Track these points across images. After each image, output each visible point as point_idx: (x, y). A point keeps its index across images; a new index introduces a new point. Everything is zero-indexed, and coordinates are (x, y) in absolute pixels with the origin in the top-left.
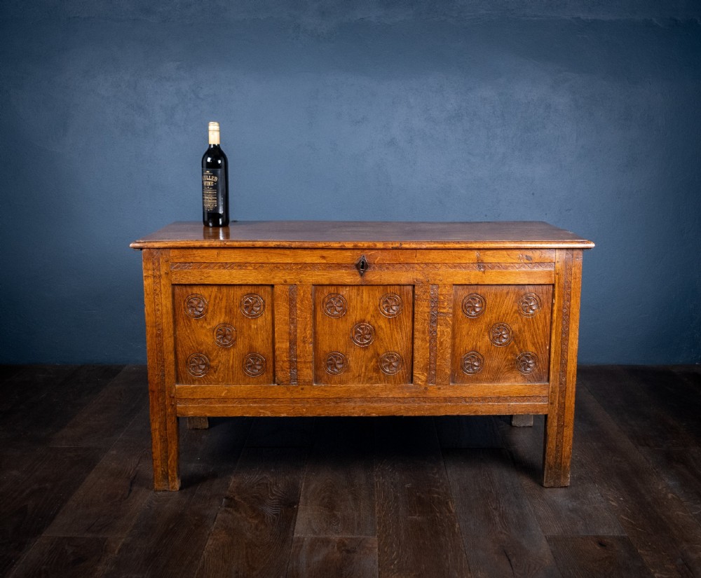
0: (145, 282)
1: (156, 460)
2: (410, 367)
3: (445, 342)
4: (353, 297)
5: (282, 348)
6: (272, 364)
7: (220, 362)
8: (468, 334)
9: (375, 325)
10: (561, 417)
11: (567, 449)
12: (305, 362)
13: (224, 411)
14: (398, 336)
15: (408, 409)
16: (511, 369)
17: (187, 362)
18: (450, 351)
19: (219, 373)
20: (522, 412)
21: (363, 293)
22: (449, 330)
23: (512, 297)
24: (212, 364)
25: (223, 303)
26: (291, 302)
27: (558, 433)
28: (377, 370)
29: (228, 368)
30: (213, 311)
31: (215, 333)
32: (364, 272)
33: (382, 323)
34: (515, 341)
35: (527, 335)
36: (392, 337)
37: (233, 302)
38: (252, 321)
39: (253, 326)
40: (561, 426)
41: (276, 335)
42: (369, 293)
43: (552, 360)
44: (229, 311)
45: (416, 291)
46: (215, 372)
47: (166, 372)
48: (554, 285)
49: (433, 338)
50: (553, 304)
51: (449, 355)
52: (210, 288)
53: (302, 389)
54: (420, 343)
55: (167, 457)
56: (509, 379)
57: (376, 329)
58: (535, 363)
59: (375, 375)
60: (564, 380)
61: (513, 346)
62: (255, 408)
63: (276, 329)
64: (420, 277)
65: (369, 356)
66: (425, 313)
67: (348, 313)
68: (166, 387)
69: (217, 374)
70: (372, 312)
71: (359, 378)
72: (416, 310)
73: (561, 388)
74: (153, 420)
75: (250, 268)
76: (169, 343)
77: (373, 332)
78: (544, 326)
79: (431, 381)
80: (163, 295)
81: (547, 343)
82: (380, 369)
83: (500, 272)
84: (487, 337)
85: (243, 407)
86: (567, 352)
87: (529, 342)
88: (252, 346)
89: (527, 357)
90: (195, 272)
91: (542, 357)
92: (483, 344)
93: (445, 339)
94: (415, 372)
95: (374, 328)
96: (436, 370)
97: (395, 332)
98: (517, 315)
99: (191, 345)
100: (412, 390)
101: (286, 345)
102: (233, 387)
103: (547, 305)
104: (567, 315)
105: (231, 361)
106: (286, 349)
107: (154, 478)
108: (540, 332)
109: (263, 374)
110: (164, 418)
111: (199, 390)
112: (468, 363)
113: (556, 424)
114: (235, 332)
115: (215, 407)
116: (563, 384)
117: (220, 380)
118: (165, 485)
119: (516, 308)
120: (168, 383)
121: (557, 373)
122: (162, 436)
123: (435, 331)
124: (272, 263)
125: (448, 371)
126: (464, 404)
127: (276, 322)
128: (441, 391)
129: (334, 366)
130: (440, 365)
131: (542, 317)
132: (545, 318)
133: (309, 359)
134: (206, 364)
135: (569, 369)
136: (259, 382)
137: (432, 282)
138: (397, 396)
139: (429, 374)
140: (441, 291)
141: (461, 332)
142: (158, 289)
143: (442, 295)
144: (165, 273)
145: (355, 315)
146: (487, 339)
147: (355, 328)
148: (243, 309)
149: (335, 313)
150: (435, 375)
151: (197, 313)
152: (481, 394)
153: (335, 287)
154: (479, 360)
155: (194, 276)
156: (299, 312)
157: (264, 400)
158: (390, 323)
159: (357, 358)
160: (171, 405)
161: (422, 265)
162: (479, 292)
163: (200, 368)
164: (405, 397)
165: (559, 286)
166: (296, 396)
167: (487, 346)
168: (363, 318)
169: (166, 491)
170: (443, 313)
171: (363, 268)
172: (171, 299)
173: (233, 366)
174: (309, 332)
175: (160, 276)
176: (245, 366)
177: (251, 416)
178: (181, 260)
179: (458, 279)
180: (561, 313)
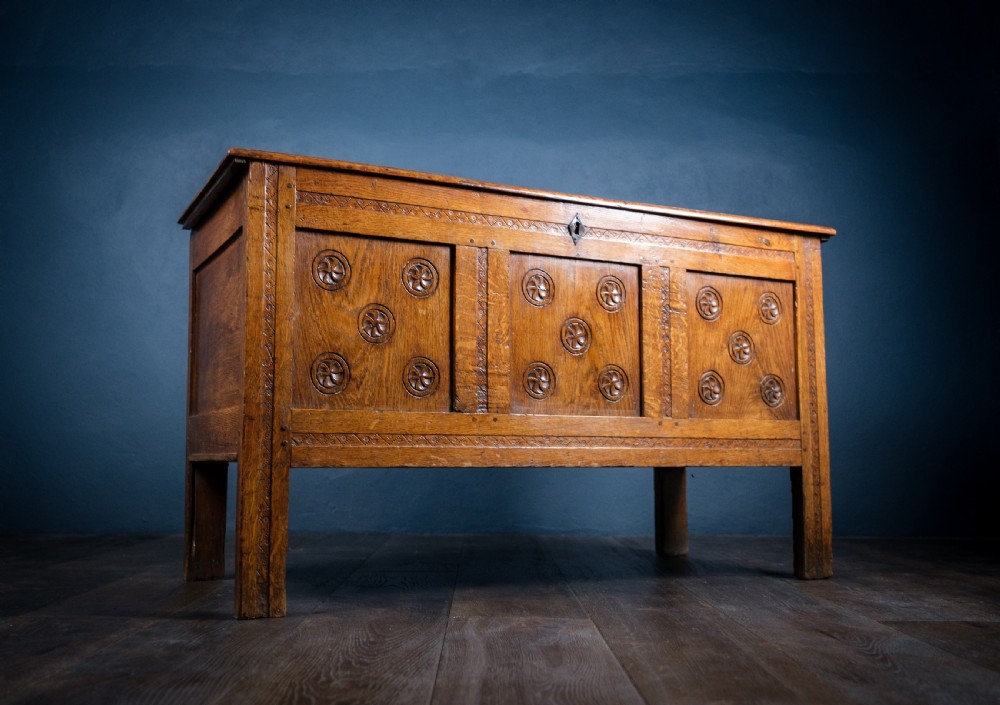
0: (250, 218)
1: (248, 554)
2: (637, 390)
3: (680, 354)
4: (562, 276)
5: (465, 349)
6: (448, 376)
7: (366, 370)
8: (704, 344)
9: (592, 322)
11: (827, 519)
12: (499, 375)
13: (373, 457)
14: (621, 342)
15: (640, 457)
16: (755, 401)
17: (311, 368)
18: (686, 367)
19: (365, 389)
20: (774, 462)
21: (575, 272)
22: (684, 334)
23: (751, 296)
24: (355, 373)
25: (376, 271)
27: (815, 494)
28: (594, 394)
29: (381, 381)
30: (360, 282)
31: (360, 320)
32: (579, 239)
34: (758, 358)
35: (770, 351)
36: (613, 342)
37: (391, 268)
38: (420, 304)
39: (420, 311)
41: (457, 327)
42: (583, 273)
43: (800, 386)
44: (384, 285)
45: (643, 275)
46: (358, 388)
47: (277, 383)
48: (794, 283)
49: (668, 347)
50: (795, 309)
51: (685, 374)
52: (357, 242)
53: (495, 420)
54: (650, 350)
55: (269, 549)
56: (754, 413)
57: (593, 330)
58: (781, 391)
59: (593, 401)
60: (815, 415)
61: (755, 366)
62: (423, 451)
63: (457, 317)
64: (647, 254)
65: (585, 372)
66: (655, 307)
67: (556, 301)
68: (276, 409)
69: (361, 391)
70: (587, 303)
71: (571, 405)
72: (644, 301)
73: (813, 427)
74: (247, 475)
75: (421, 214)
76: (288, 329)
77: (588, 333)
78: (787, 339)
79: (666, 412)
80: (279, 244)
81: (792, 363)
82: (601, 390)
83: (738, 258)
84: (727, 350)
85: (405, 450)
86: (815, 377)
87: (772, 360)
88: (418, 346)
89: (771, 382)
90: (336, 210)
91: (789, 383)
92: (722, 361)
93: (680, 347)
94: (646, 397)
95: (589, 326)
96: (671, 395)
97: (618, 336)
98: (757, 321)
99: (320, 337)
100: (643, 425)
101: (472, 345)
102: (389, 414)
103: (788, 310)
104: (811, 325)
105: (385, 369)
106: (472, 351)
107: (241, 593)
108: (784, 346)
109: (434, 393)
110: (268, 470)
111: (331, 418)
112: (707, 388)
113: (811, 480)
114: (391, 319)
115: (358, 450)
116: (814, 422)
117: (366, 402)
118: (263, 605)
119: (755, 311)
120: (279, 403)
121: (807, 406)
122: (261, 506)
123: (668, 336)
124: (455, 211)
125: (685, 396)
126: (707, 448)
127: (458, 305)
128: (679, 428)
129: (537, 384)
130: (676, 388)
131: (784, 326)
132: (787, 328)
133: (506, 369)
134: (342, 374)
135: (819, 400)
136: (427, 408)
137: (661, 263)
138: (624, 434)
139: (663, 401)
140: (673, 277)
141: (697, 340)
142: (273, 233)
143: (674, 282)
144: (287, 207)
145: (565, 306)
146: (726, 352)
147: (565, 325)
148: (406, 281)
149: (539, 300)
150: (671, 403)
151: (333, 283)
152: (726, 434)
153: (539, 258)
154: (719, 384)
155: (334, 218)
156: (491, 291)
157: (438, 438)
158: (610, 320)
159: (569, 373)
160: (283, 444)
161: (649, 237)
162: (714, 285)
163: (332, 380)
164: (635, 435)
165: (800, 285)
166: (486, 430)
167: (727, 364)
168: (575, 311)
169: (262, 616)
170: (675, 309)
171: (577, 232)
172: (292, 252)
173: (387, 378)
174: (504, 326)
175: (276, 212)
176: (406, 379)
177: (417, 465)
178: (315, 189)
179: (691, 262)
180: (805, 322)
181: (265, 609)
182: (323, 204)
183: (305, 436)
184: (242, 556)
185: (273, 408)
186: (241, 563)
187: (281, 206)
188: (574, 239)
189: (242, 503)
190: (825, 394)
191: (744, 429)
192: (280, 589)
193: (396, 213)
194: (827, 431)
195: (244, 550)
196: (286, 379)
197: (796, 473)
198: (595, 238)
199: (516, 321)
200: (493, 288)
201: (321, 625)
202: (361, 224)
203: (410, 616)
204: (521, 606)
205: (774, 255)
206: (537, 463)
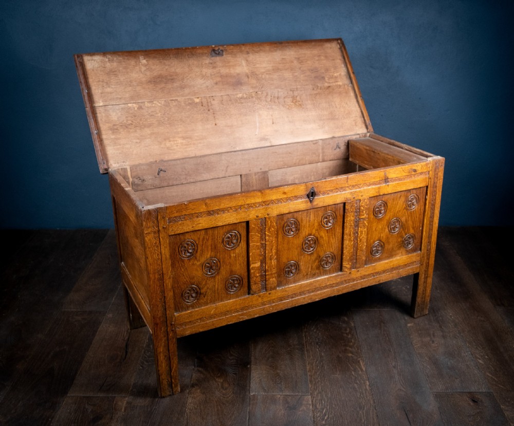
0: (146, 238)
1: (162, 375)
2: (340, 261)
3: (363, 239)
4: (304, 219)
5: (255, 267)
6: (247, 280)
7: (208, 288)
8: (376, 230)
9: (318, 236)
10: (426, 271)
11: (428, 291)
12: (271, 274)
13: (213, 325)
14: (333, 241)
15: (338, 291)
16: (399, 248)
17: (182, 294)
18: (365, 244)
19: (208, 296)
20: (405, 274)
21: (310, 215)
22: (366, 229)
23: (403, 199)
24: (202, 291)
25: (210, 242)
26: (262, 231)
27: (424, 282)
28: (318, 268)
29: (215, 291)
30: (202, 250)
31: (204, 267)
32: (313, 199)
33: (323, 234)
34: (403, 228)
35: (410, 223)
36: (329, 242)
37: (217, 240)
38: (232, 252)
39: (232, 255)
40: (426, 278)
41: (251, 259)
42: (315, 214)
43: (423, 236)
44: (215, 248)
45: (346, 207)
46: (204, 297)
47: (167, 306)
48: (427, 187)
49: (356, 238)
50: (426, 199)
51: (365, 247)
52: (199, 232)
53: (270, 294)
54: (347, 242)
55: (171, 370)
56: (398, 254)
57: (319, 239)
58: (413, 240)
59: (317, 271)
60: (429, 247)
61: (401, 232)
62: (236, 316)
63: (250, 254)
64: (349, 196)
65: (314, 259)
66: (351, 221)
67: (300, 231)
68: (168, 318)
69: (206, 297)
70: (316, 227)
71: (307, 276)
72: (345, 220)
73: (427, 253)
74: (158, 346)
75: (231, 211)
76: (169, 283)
77: (316, 241)
78: (420, 215)
79: (354, 266)
80: (162, 246)
81: (421, 225)
82: (320, 267)
83: (398, 184)
84: (387, 229)
85: (227, 318)
86: (432, 230)
87: (410, 227)
88: (232, 271)
89: (409, 237)
90: (188, 222)
91: (418, 236)
92: (384, 234)
93: (363, 236)
94: (344, 263)
95: (317, 238)
96: (356, 259)
97: (331, 239)
98: (405, 210)
99: (185, 280)
100: (342, 276)
101: (258, 264)
102: (220, 304)
103: (422, 203)
104: (434, 205)
105: (217, 285)
106: (258, 267)
107: (161, 389)
108: (418, 219)
109: (240, 289)
110: (167, 342)
111: (193, 313)
112: (375, 250)
113: (423, 277)
114: (218, 263)
115: (206, 323)
116: (429, 250)
117: (209, 302)
119: (404, 206)
120: (169, 314)
121: (426, 244)
122: (166, 356)
123: (357, 233)
124: (248, 204)
125: (364, 258)
126: (373, 277)
127: (251, 249)
128: (359, 273)
129: (290, 271)
130: (359, 255)
132: (420, 209)
133: (274, 271)
134: (197, 293)
135: (432, 240)
136: (237, 296)
137: (356, 199)
138: (332, 283)
139: (352, 263)
140: (362, 203)
141: (372, 229)
142: (158, 242)
143: (362, 206)
144: (163, 228)
145: (305, 232)
146: (387, 230)
147: (304, 241)
148: (225, 243)
149: (292, 233)
150: (356, 263)
151: (189, 254)
152: (383, 269)
153: (292, 214)
154: (382, 246)
155: (187, 226)
156: (267, 238)
157: (242, 309)
158: (328, 232)
159: (306, 262)
160: (172, 330)
161: (350, 187)
162: (384, 199)
163: (192, 297)
164: (338, 282)
165: (430, 187)
166: (265, 300)
167: (387, 236)
168: (310, 233)
169: (170, 395)
170: (362, 219)
171: (312, 196)
172: (168, 248)
173: (218, 289)
174: (274, 251)
175: (159, 231)
176: (227, 287)
177: (233, 322)
178: (176, 215)
179: (373, 193)
180: (430, 204)
181: (171, 392)
182: (181, 221)
183: (181, 325)
184: (159, 376)
185: (166, 317)
186: (159, 379)
187: (160, 228)
188: (310, 200)
189: (157, 357)
190: (436, 236)
191: (392, 264)
192: (177, 384)
193: (218, 214)
194: (434, 253)
195: (160, 374)
196: (171, 303)
197: (416, 276)
198: (321, 196)
199: (280, 247)
200: (269, 236)
201: (196, 406)
202: (201, 225)
203: (233, 393)
204: (281, 374)
205: (418, 176)
206: (289, 306)
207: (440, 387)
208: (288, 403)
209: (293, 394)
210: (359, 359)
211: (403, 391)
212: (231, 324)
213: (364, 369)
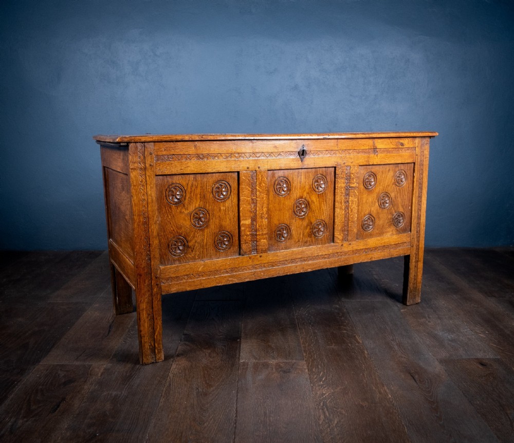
0: (131, 174)
1: (144, 337)
2: (331, 231)
3: (354, 209)
4: (295, 179)
5: (245, 225)
6: (237, 239)
7: (196, 242)
8: (366, 202)
9: (310, 200)
10: (417, 254)
11: (420, 277)
12: (262, 234)
13: (201, 284)
14: (324, 207)
15: (331, 263)
17: (169, 245)
18: (356, 215)
20: (397, 255)
21: (301, 175)
22: (356, 199)
23: (391, 173)
24: (190, 244)
25: (198, 190)
26: (253, 186)
27: (415, 266)
28: (310, 236)
29: (203, 246)
30: (190, 198)
31: (192, 217)
32: (304, 158)
33: (314, 198)
34: (393, 205)
35: (399, 200)
36: (320, 208)
37: (207, 188)
38: (222, 204)
39: (222, 208)
40: (417, 262)
41: (241, 214)
42: (305, 175)
43: (413, 216)
44: (203, 197)
45: (337, 172)
46: (192, 251)
47: (152, 256)
48: (414, 163)
49: (347, 207)
50: (414, 177)
51: (356, 219)
52: (187, 177)
53: (261, 257)
54: (339, 210)
55: (154, 332)
56: (388, 232)
57: (310, 203)
58: (403, 219)
59: (309, 239)
60: (419, 229)
61: (391, 209)
62: (225, 277)
63: (241, 209)
64: (340, 161)
65: (305, 225)
66: (342, 188)
67: (291, 192)
68: (152, 269)
69: (194, 252)
70: (307, 190)
71: (298, 243)
72: (336, 186)
73: (417, 235)
74: (141, 301)
75: (221, 158)
76: (154, 229)
77: (308, 205)
78: (408, 193)
79: (345, 239)
80: (148, 185)
81: (410, 204)
82: (312, 234)
83: (386, 156)
85: (216, 278)
86: (420, 210)
87: (400, 205)
88: (221, 226)
89: (399, 215)
90: (176, 163)
91: (407, 215)
92: (375, 209)
93: (354, 207)
94: (335, 234)
95: (308, 202)
96: (348, 231)
97: (322, 205)
98: (394, 186)
99: (172, 229)
100: (334, 248)
101: (248, 222)
102: (208, 261)
103: (410, 178)
104: (421, 184)
105: (205, 240)
106: (248, 225)
107: (142, 354)
108: (407, 197)
109: (230, 248)
110: (150, 298)
111: (180, 268)
112: (366, 224)
113: (414, 261)
114: (208, 215)
115: (194, 282)
116: (418, 232)
117: (197, 258)
118: (153, 358)
119: (393, 181)
120: (153, 265)
121: (415, 225)
122: (149, 315)
123: (348, 202)
124: (239, 153)
125: (355, 230)
126: (364, 253)
127: (242, 203)
128: (351, 246)
129: (281, 235)
130: (351, 227)
131: (408, 185)
132: (409, 187)
133: (265, 232)
134: (184, 245)
135: (421, 221)
136: (227, 256)
137: (346, 164)
138: (324, 253)
139: (344, 234)
140: (352, 171)
141: (363, 201)
142: (144, 180)
143: (352, 173)
144: (150, 165)
145: (296, 194)
146: (377, 204)
147: (296, 203)
148: (214, 194)
149: (283, 193)
150: (348, 235)
151: (176, 200)
152: (374, 245)
153: (283, 171)
154: (372, 221)
155: (175, 167)
156: (258, 193)
157: (233, 270)
158: (319, 197)
159: (298, 227)
160: (157, 285)
161: (341, 151)
162: (373, 171)
163: (179, 249)
164: (329, 253)
165: (417, 164)
166: (256, 262)
167: (377, 210)
168: (301, 195)
169: (153, 363)
170: (352, 187)
171: (303, 155)
172: (155, 188)
173: (206, 244)
174: (265, 209)
175: (145, 169)
176: (216, 243)
177: (222, 284)
178: (164, 153)
179: (362, 162)
180: (418, 183)
181: (154, 359)
182: (169, 160)
183: (167, 279)
184: (141, 338)
186: (141, 341)
187: (147, 165)
188: (301, 159)
189: (139, 314)
190: (425, 218)
191: (383, 241)
192: (160, 349)
193: (207, 159)
194: (424, 236)
195: (142, 335)
196: (156, 253)
197: (407, 258)
198: (312, 156)
199: (271, 206)
200: (259, 191)
201: (180, 371)
202: (189, 168)
203: (222, 360)
204: (273, 345)
205: (405, 151)
206: (281, 274)
207: (444, 354)
208: (281, 367)
209: (286, 361)
210: (355, 335)
211: (405, 358)
212: (220, 286)
213: (361, 342)
